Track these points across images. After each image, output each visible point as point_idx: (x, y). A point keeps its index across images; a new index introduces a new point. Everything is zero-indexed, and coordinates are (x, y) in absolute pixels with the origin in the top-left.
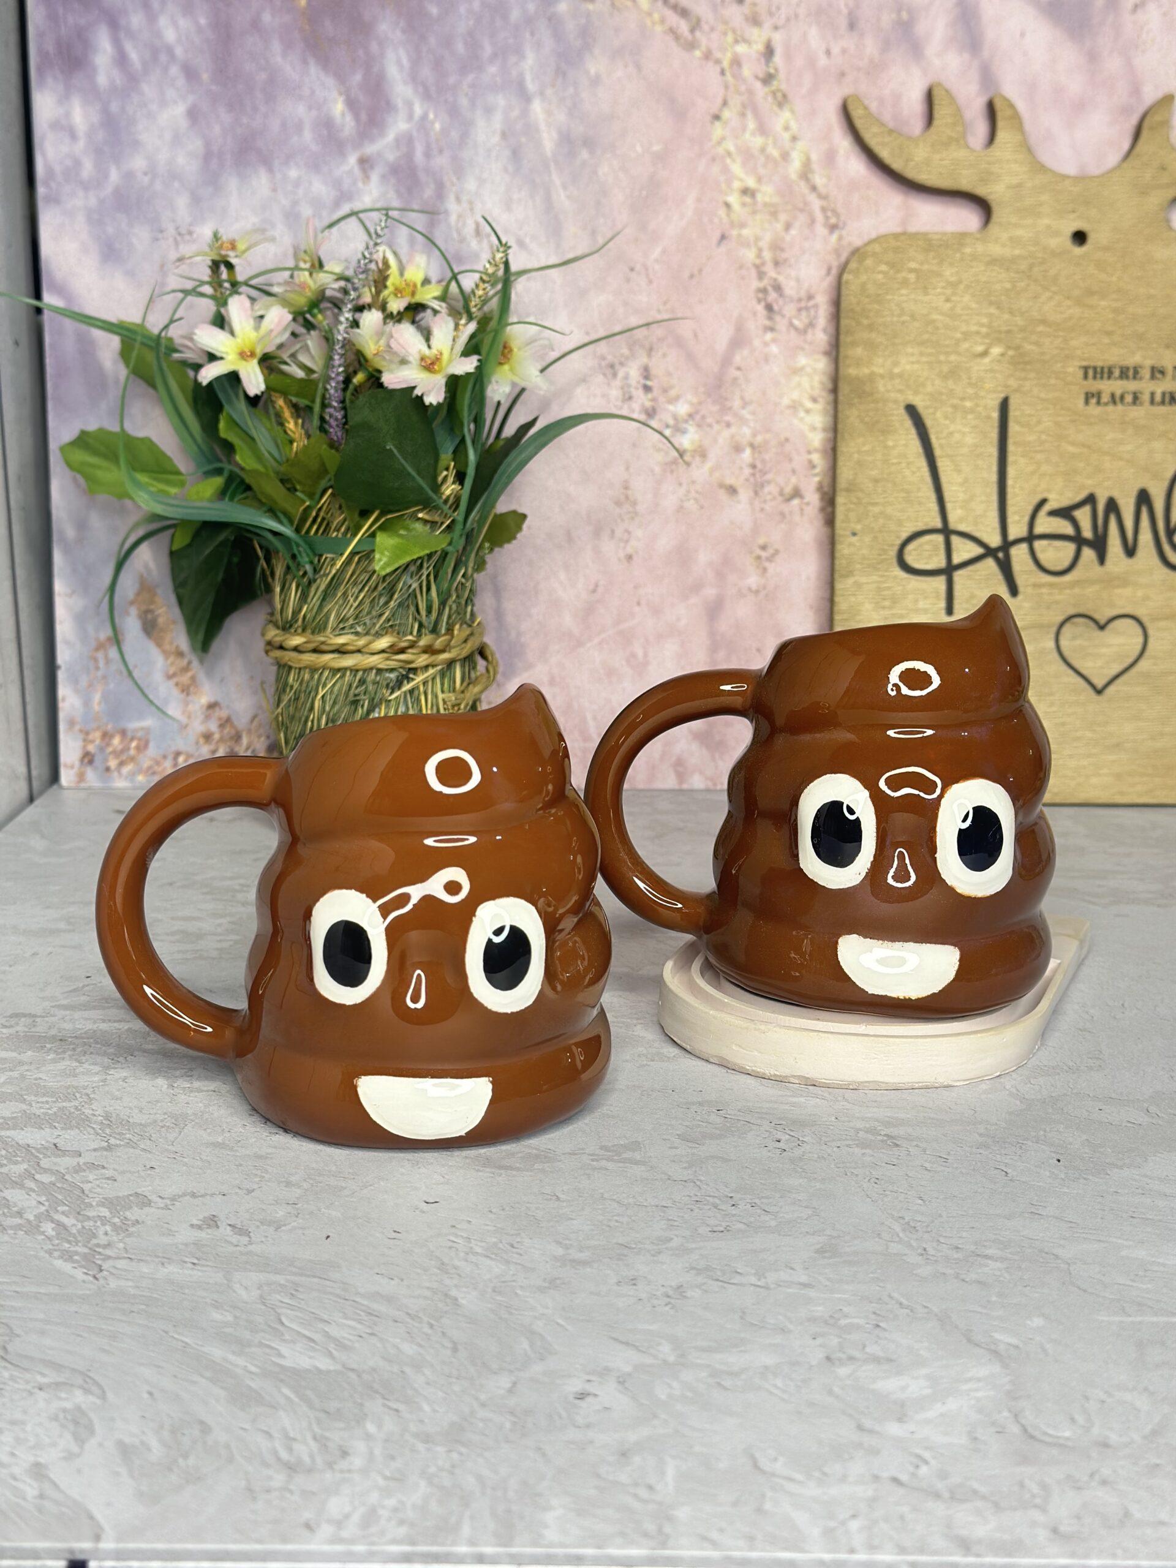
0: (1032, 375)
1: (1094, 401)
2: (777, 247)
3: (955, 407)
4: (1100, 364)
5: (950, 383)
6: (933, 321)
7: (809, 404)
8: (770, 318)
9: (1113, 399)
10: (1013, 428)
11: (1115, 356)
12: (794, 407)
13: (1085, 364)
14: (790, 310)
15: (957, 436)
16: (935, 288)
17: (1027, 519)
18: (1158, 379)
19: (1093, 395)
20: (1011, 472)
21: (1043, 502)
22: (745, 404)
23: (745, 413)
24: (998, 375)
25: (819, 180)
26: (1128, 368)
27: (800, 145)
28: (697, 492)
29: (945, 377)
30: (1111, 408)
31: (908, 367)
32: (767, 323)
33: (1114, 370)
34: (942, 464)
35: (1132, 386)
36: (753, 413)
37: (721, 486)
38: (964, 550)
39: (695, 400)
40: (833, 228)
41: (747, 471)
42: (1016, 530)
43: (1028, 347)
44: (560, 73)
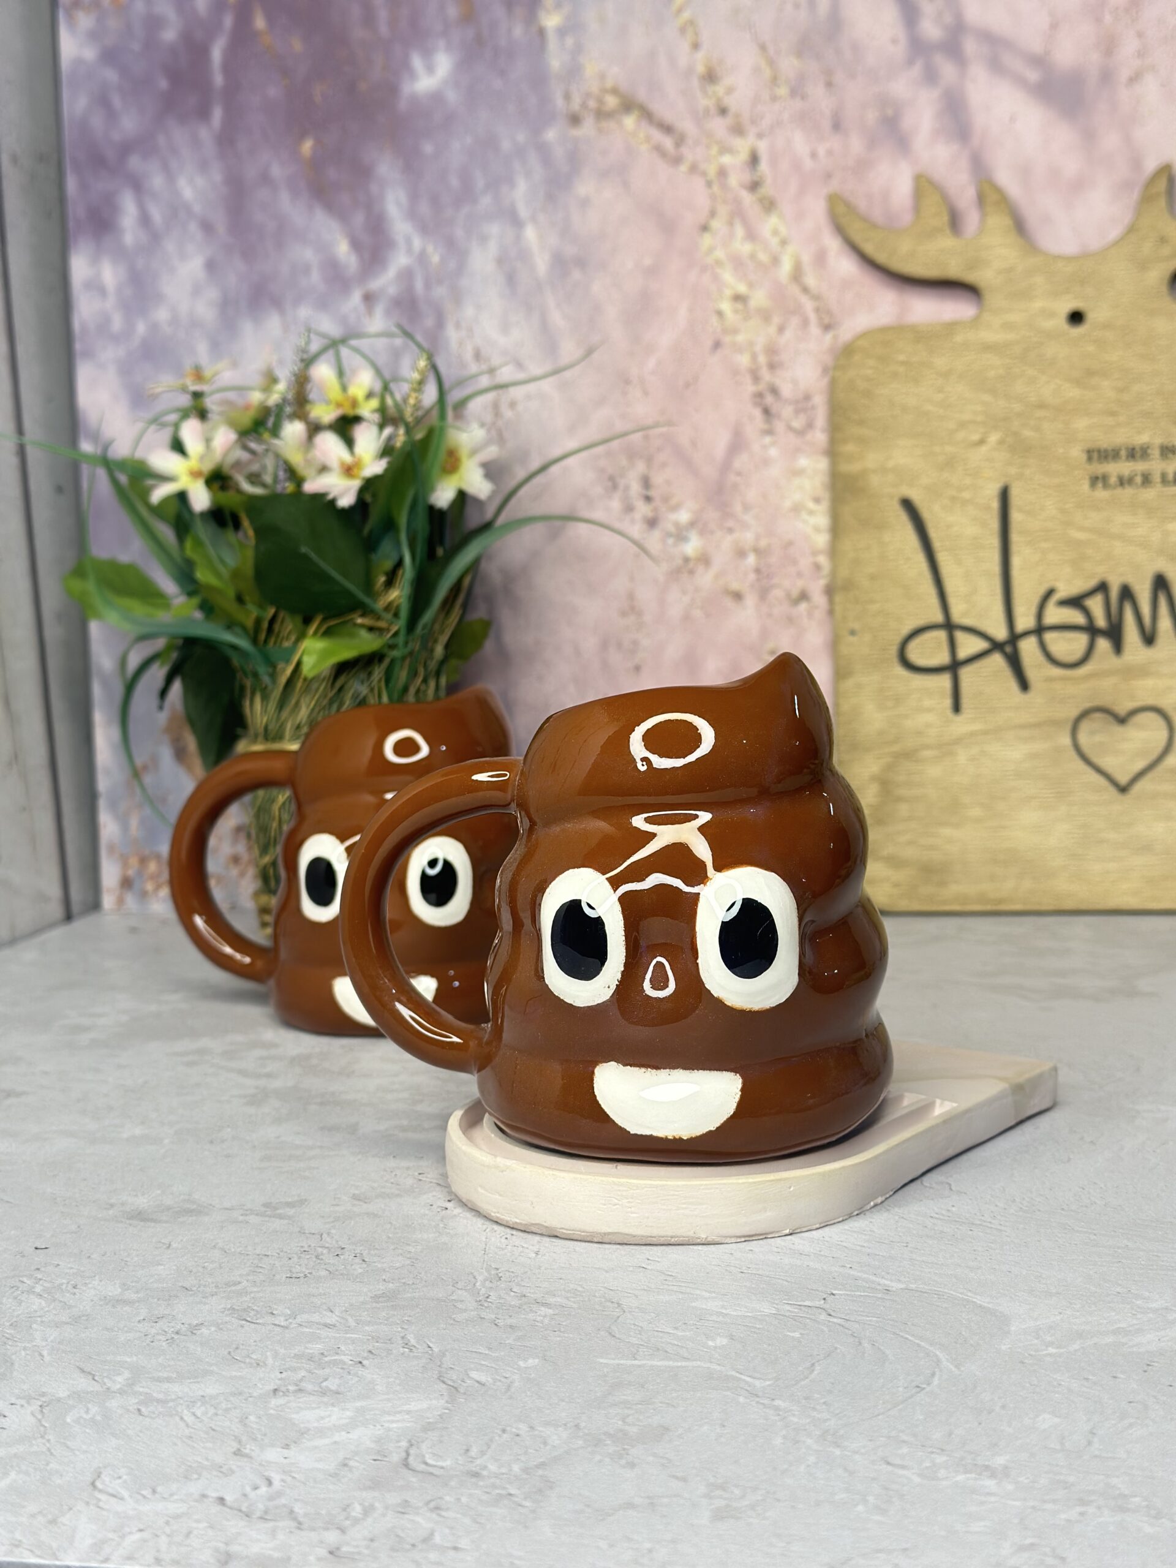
0: (1033, 461)
2: (772, 351)
3: (953, 499)
4: (1104, 446)
5: (946, 474)
6: (927, 413)
7: (811, 505)
8: (768, 422)
9: (1122, 482)
10: (1015, 516)
11: (1122, 437)
12: (797, 509)
13: (1090, 446)
14: (787, 411)
15: (956, 529)
16: (926, 380)
17: (1033, 610)
18: (1169, 459)
19: (1099, 479)
20: (1016, 561)
21: (1050, 593)
22: (747, 508)
23: (748, 518)
24: (996, 464)
25: (811, 280)
26: (1135, 449)
27: (790, 249)
28: (703, 600)
29: (941, 469)
30: (1119, 491)
31: (902, 461)
32: (766, 427)
33: (1119, 451)
34: (942, 558)
35: (1140, 466)
36: (756, 518)
37: (726, 591)
38: (969, 646)
39: (696, 508)
40: (827, 328)
41: (752, 576)
42: (1025, 620)
43: (1027, 433)
44: (550, 198)
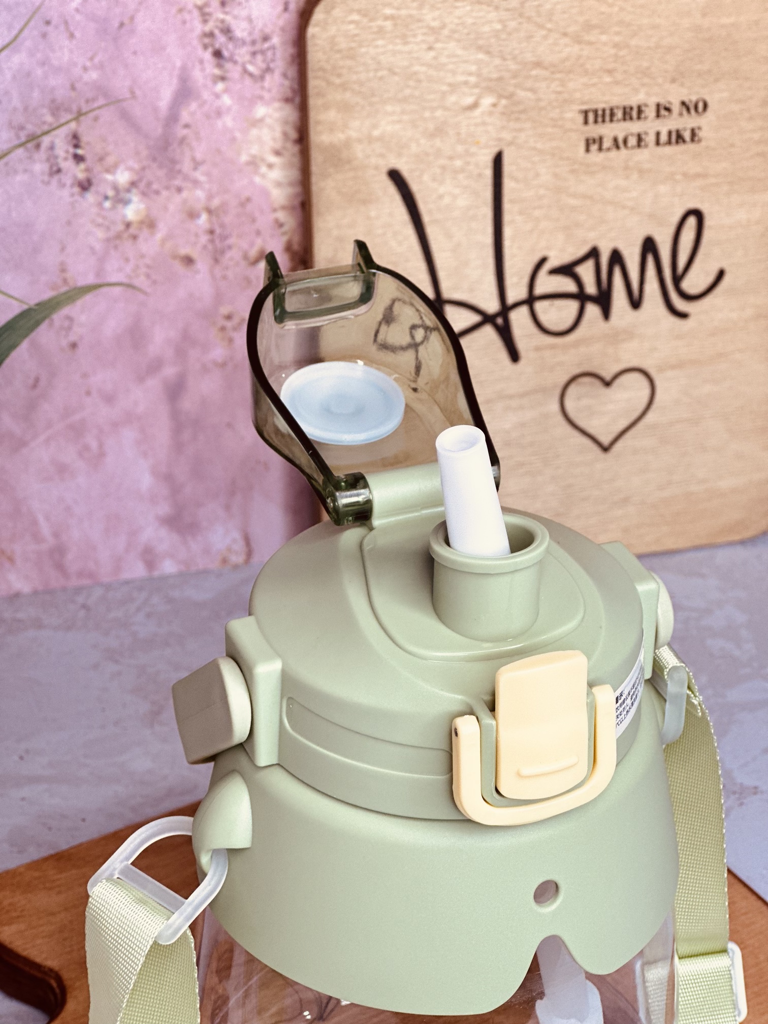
0: (528, 125)
1: (594, 148)
3: (443, 168)
4: (600, 106)
5: (438, 142)
6: (416, 73)
8: (219, 66)
9: (616, 144)
10: (508, 185)
11: (617, 97)
12: (254, 163)
13: (585, 107)
14: (242, 54)
15: (447, 200)
16: (415, 36)
17: (526, 280)
18: (665, 116)
19: (594, 141)
20: (507, 232)
21: (543, 261)
22: (197, 164)
23: (199, 175)
24: (490, 128)
26: (631, 108)
28: (148, 267)
29: (432, 136)
30: (614, 153)
31: (389, 128)
33: (616, 111)
35: (635, 127)
36: (208, 174)
37: (175, 257)
38: (461, 320)
39: (136, 166)
41: (204, 239)
42: (516, 291)
43: (521, 94)
